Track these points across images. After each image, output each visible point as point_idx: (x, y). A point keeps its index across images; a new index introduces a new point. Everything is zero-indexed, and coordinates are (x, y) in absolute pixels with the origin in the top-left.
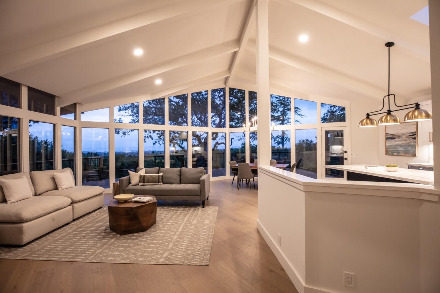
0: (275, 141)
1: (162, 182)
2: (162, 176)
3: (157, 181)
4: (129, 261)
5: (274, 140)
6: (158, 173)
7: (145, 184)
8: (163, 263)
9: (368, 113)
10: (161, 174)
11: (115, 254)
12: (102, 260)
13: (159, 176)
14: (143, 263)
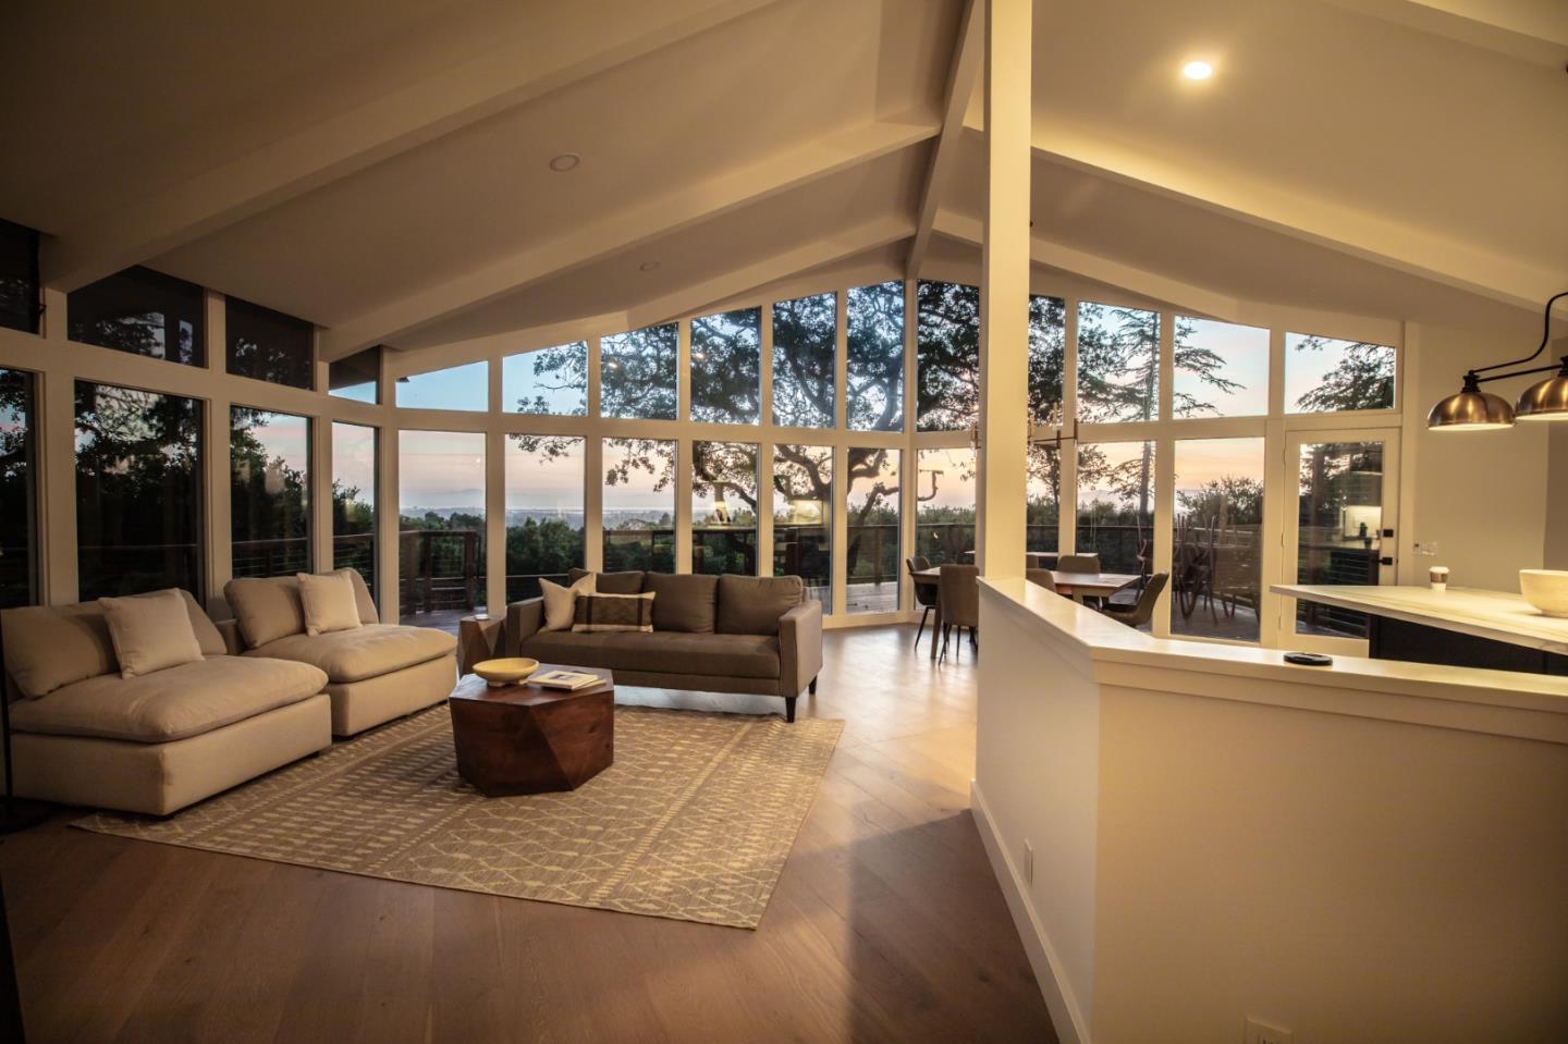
0: (1111, 482)
1: (653, 622)
2: (654, 603)
3: (635, 619)
4: (496, 888)
5: (1109, 479)
6: (641, 592)
7: (593, 627)
8: (601, 903)
9: (1471, 372)
10: (650, 596)
11: (457, 859)
12: (411, 874)
13: (641, 600)
14: (536, 898)
